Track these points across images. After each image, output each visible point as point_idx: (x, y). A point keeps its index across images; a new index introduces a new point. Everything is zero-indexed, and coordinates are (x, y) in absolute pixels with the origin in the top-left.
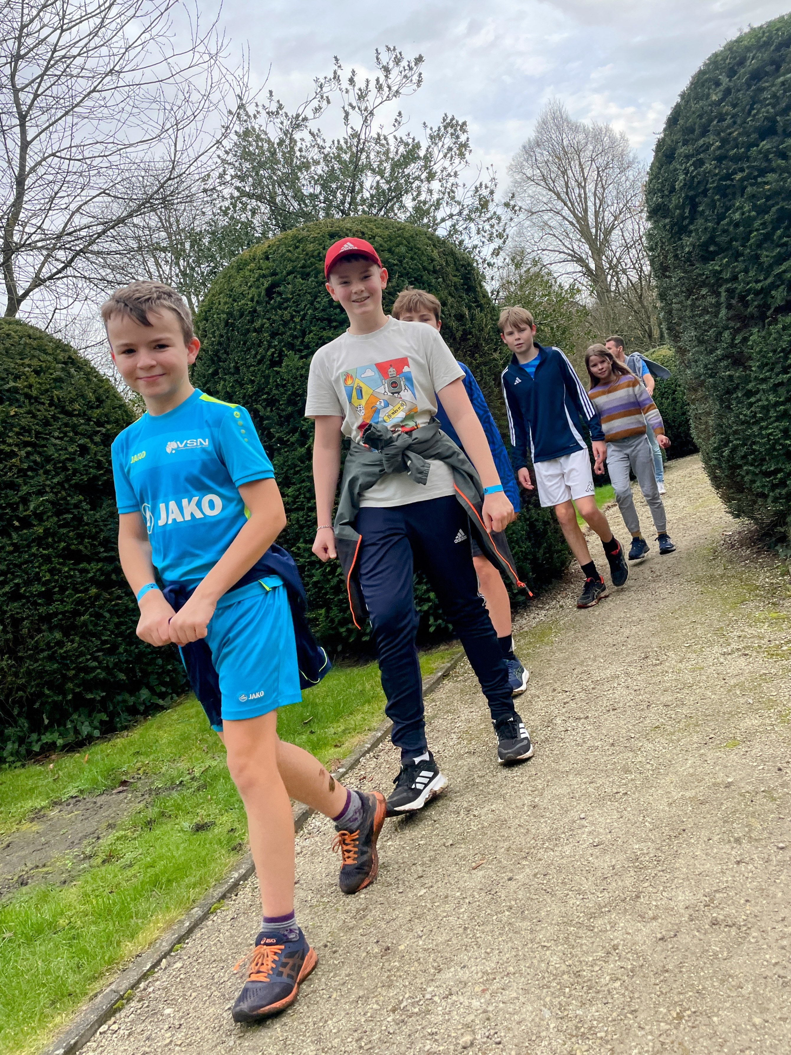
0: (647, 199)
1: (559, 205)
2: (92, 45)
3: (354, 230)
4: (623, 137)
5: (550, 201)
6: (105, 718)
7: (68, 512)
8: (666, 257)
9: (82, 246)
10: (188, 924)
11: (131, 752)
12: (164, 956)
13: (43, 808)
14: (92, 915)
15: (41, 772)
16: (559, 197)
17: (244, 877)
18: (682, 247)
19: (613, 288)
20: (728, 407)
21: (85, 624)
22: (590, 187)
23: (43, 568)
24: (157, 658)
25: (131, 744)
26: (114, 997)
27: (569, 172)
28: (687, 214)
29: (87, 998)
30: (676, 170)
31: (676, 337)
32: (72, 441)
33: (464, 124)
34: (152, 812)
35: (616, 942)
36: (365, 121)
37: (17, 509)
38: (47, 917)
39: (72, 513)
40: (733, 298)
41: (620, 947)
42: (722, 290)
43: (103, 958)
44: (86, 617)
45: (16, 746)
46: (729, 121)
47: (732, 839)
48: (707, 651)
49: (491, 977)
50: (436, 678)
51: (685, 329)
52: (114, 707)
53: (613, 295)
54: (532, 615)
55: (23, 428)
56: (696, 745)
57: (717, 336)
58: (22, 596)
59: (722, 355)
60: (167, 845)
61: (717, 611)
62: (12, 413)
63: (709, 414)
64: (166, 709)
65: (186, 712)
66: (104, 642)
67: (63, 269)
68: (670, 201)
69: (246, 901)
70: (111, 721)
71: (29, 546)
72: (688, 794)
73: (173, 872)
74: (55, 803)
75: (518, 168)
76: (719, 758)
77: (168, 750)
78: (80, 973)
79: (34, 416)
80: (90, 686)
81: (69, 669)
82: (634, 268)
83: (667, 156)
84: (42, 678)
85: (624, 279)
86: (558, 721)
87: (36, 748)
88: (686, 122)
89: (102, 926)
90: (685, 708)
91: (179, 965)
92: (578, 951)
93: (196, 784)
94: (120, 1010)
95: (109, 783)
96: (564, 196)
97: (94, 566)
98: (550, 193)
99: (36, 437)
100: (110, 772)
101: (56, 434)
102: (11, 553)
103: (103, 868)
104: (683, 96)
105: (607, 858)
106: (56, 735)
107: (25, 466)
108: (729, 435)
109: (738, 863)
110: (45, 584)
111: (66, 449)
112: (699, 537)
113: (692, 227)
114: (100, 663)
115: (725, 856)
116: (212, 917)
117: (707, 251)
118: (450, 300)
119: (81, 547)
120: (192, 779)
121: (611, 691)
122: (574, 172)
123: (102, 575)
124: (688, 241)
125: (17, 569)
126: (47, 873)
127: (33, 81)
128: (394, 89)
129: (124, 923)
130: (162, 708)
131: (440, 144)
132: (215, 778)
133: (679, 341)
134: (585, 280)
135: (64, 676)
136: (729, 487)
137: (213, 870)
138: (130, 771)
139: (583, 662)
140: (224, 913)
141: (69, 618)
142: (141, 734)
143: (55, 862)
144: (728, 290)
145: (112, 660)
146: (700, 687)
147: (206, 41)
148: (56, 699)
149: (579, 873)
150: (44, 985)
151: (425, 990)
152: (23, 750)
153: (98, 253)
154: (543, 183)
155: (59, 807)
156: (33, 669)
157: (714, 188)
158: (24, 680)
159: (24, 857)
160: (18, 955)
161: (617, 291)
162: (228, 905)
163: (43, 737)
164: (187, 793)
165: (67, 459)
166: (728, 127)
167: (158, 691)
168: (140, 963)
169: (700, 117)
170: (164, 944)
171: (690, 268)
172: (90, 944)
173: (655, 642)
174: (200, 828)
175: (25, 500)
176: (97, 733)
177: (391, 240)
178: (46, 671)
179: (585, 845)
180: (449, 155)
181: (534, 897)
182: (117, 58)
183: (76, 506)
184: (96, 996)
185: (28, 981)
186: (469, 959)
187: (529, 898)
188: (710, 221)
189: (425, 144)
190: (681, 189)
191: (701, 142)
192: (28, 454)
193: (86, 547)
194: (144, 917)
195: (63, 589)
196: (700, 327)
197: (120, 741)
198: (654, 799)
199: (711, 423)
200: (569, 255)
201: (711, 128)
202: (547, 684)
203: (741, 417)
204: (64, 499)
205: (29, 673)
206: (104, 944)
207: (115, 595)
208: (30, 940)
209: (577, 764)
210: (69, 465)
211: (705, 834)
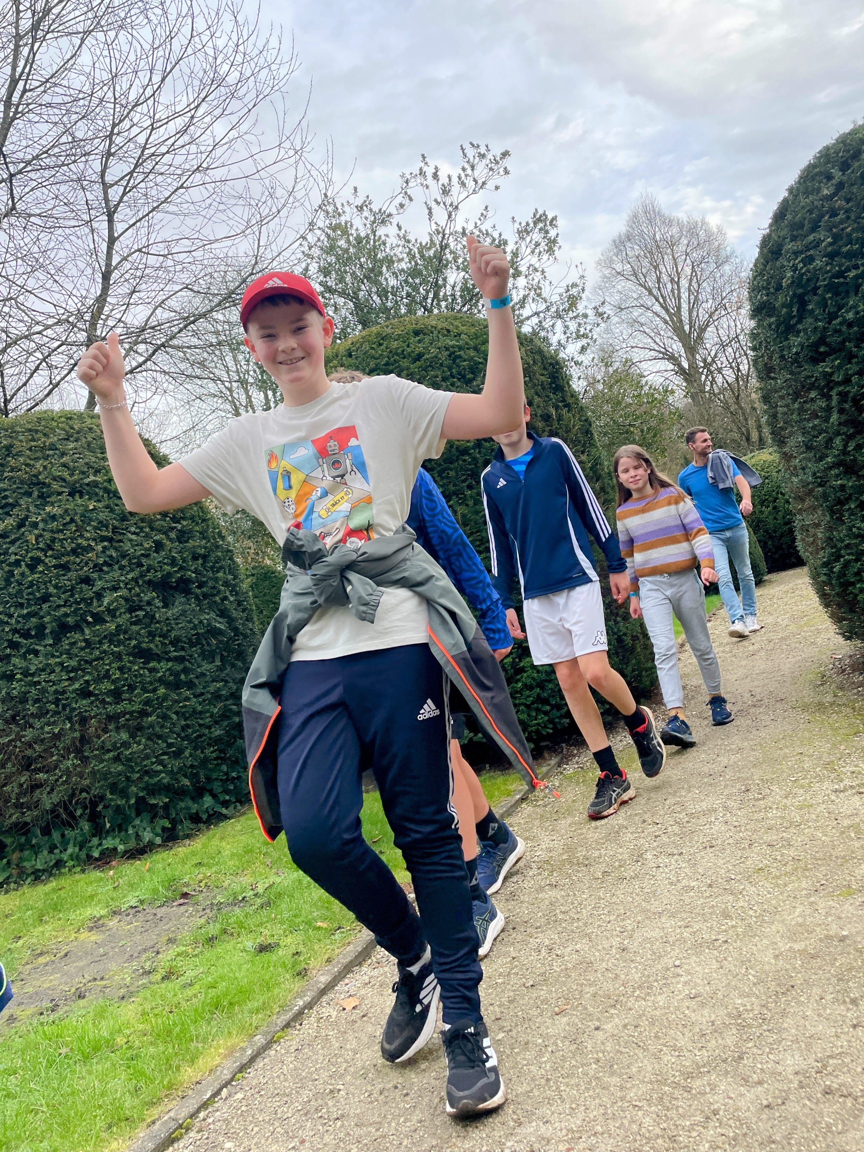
0: (751, 297)
1: (650, 301)
2: (180, 143)
3: (439, 327)
4: (720, 231)
5: (640, 297)
6: (168, 825)
7: (140, 608)
8: (770, 358)
9: (163, 340)
10: (250, 1052)
11: (193, 863)
12: (225, 1086)
13: (101, 917)
14: (151, 1035)
15: (101, 879)
16: (651, 293)
17: (310, 1006)
18: (790, 347)
19: (707, 388)
20: (840, 519)
21: (151, 726)
22: (684, 283)
23: (113, 665)
24: (222, 764)
25: (194, 854)
26: (173, 1125)
27: (661, 267)
28: (795, 313)
29: (145, 1125)
30: (783, 266)
31: (781, 442)
32: (147, 536)
33: (554, 219)
34: (213, 929)
35: (716, 1107)
36: (450, 216)
37: (91, 603)
38: (105, 1034)
39: (145, 610)
40: (846, 402)
41: (721, 1113)
42: (834, 393)
43: (162, 1081)
44: (154, 718)
45: (77, 849)
46: (842, 216)
47: (847, 1000)
48: (816, 786)
49: (577, 1135)
50: (513, 802)
51: (791, 434)
52: (177, 814)
53: (707, 395)
54: (619, 738)
55: (101, 522)
56: (804, 892)
57: (827, 443)
58: (90, 694)
59: (833, 463)
60: (229, 965)
61: (827, 742)
62: (91, 507)
63: (817, 525)
64: (229, 818)
65: (249, 823)
66: (170, 745)
67: (145, 362)
68: (776, 299)
69: (310, 1031)
70: (173, 828)
71: (100, 642)
72: (797, 946)
73: (235, 994)
74: (115, 913)
75: (609, 263)
76: (831, 907)
77: (231, 863)
78: (138, 1097)
79: (112, 511)
80: (153, 790)
81: (133, 772)
82: (731, 367)
83: (773, 253)
84: (106, 779)
85: (719, 380)
86: (649, 856)
87: (96, 854)
88: (794, 217)
89: (161, 1048)
90: (792, 849)
91: (240, 1096)
92: (672, 1113)
93: (259, 901)
94: (178, 1140)
95: (170, 894)
96: (655, 292)
97: (164, 666)
98: (640, 288)
99: (113, 532)
100: (171, 883)
101: (133, 529)
102: (82, 649)
103: (163, 985)
104: (791, 190)
105: (706, 1012)
106: (118, 840)
107: (101, 561)
108: (840, 549)
109: (855, 1026)
110: (113, 682)
111: (142, 545)
112: (805, 660)
113: (800, 327)
114: (165, 766)
115: (839, 1018)
116: (275, 1046)
117: (817, 351)
118: (537, 400)
119: (152, 646)
120: (256, 895)
121: (707, 826)
122: (667, 267)
123: (171, 675)
124: (796, 341)
125: (87, 666)
126: (105, 987)
127: (122, 179)
128: (480, 182)
129: (184, 1047)
130: (226, 817)
131: (528, 239)
132: (279, 895)
133: (784, 447)
134: (679, 380)
135: (128, 779)
136: (839, 606)
137: (278, 995)
138: (191, 883)
139: (675, 792)
140: (288, 1043)
141: (137, 718)
142: (203, 844)
143: (114, 975)
144: (839, 394)
145: (177, 764)
146: (809, 827)
147: (292, 138)
148: (119, 802)
149: (673, 1026)
150: (100, 1107)
151: (504, 1144)
152: (83, 855)
153: (178, 348)
154: (633, 278)
155: (119, 917)
156: (98, 770)
157: (825, 286)
158: (88, 781)
159: (82, 969)
160: (73, 1072)
161: (711, 392)
162: (292, 1034)
163: (104, 842)
164: (250, 910)
165: (142, 555)
166: (841, 222)
167: (222, 799)
168: (200, 1091)
169: (810, 211)
170: (225, 1072)
171: (798, 370)
172: (148, 1066)
173: (757, 774)
174: (263, 949)
175: (99, 596)
176: (158, 840)
177: (477, 338)
178: (111, 773)
179: (681, 997)
180: (537, 251)
181: (624, 1050)
182: (204, 156)
183: (149, 603)
184: (154, 1123)
185: (84, 1102)
186: (553, 1113)
187: (618, 1051)
188: (820, 320)
189: (511, 238)
190: (789, 286)
191: (811, 238)
192: (104, 548)
193: (157, 646)
194: (205, 1040)
195: (132, 688)
196: (809, 433)
197: (182, 850)
198: (758, 950)
199: (820, 535)
200: (660, 352)
201: (821, 224)
202: (636, 815)
203: (854, 530)
204: (138, 595)
205: (93, 773)
206: (163, 1067)
207: (183, 696)
208: (86, 1058)
209: (671, 905)
210: (144, 561)
211: (816, 991)
